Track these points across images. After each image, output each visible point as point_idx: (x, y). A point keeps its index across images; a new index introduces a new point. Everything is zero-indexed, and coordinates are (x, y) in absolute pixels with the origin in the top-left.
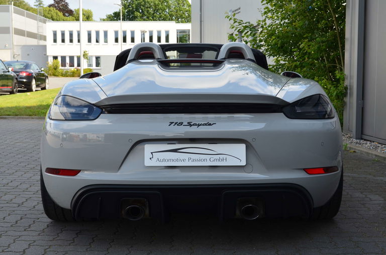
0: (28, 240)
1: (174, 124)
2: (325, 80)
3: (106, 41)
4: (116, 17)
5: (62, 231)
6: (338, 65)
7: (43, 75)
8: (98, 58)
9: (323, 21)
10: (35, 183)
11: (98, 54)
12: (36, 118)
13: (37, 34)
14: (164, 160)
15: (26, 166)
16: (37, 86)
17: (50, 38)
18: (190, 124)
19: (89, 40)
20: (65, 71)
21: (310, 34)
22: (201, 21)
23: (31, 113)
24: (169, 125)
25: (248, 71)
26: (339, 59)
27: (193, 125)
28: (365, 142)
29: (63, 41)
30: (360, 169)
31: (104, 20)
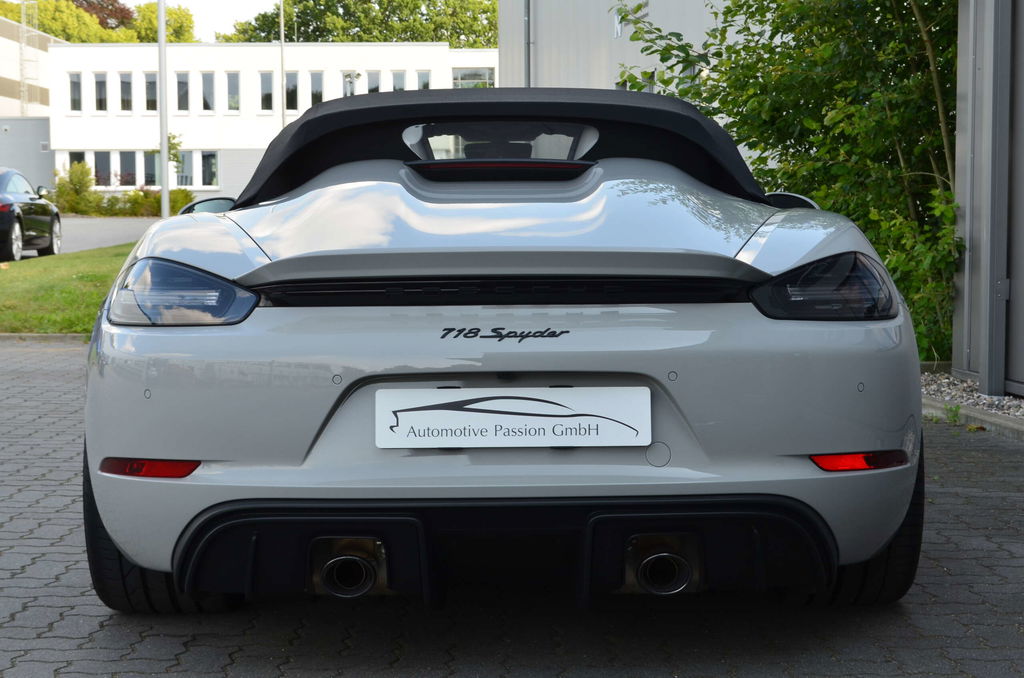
0: (52, 659)
1: (455, 333)
2: (900, 219)
3: (234, 106)
4: (265, 29)
5: (143, 639)
6: (936, 175)
7: (44, 210)
8: (208, 158)
9: (891, 45)
10: (52, 516)
11: (209, 147)
12: (34, 338)
13: (19, 84)
14: (429, 432)
15: (18, 471)
16: (28, 243)
17: (61, 95)
18: (498, 334)
19: (183, 103)
20: (107, 196)
21: (855, 83)
22: (528, 44)
23: (18, 324)
24: (443, 337)
25: (665, 194)
26: (941, 158)
27: (508, 335)
28: (1016, 402)
29: (101, 104)
30: (992, 474)
31: (228, 39)
